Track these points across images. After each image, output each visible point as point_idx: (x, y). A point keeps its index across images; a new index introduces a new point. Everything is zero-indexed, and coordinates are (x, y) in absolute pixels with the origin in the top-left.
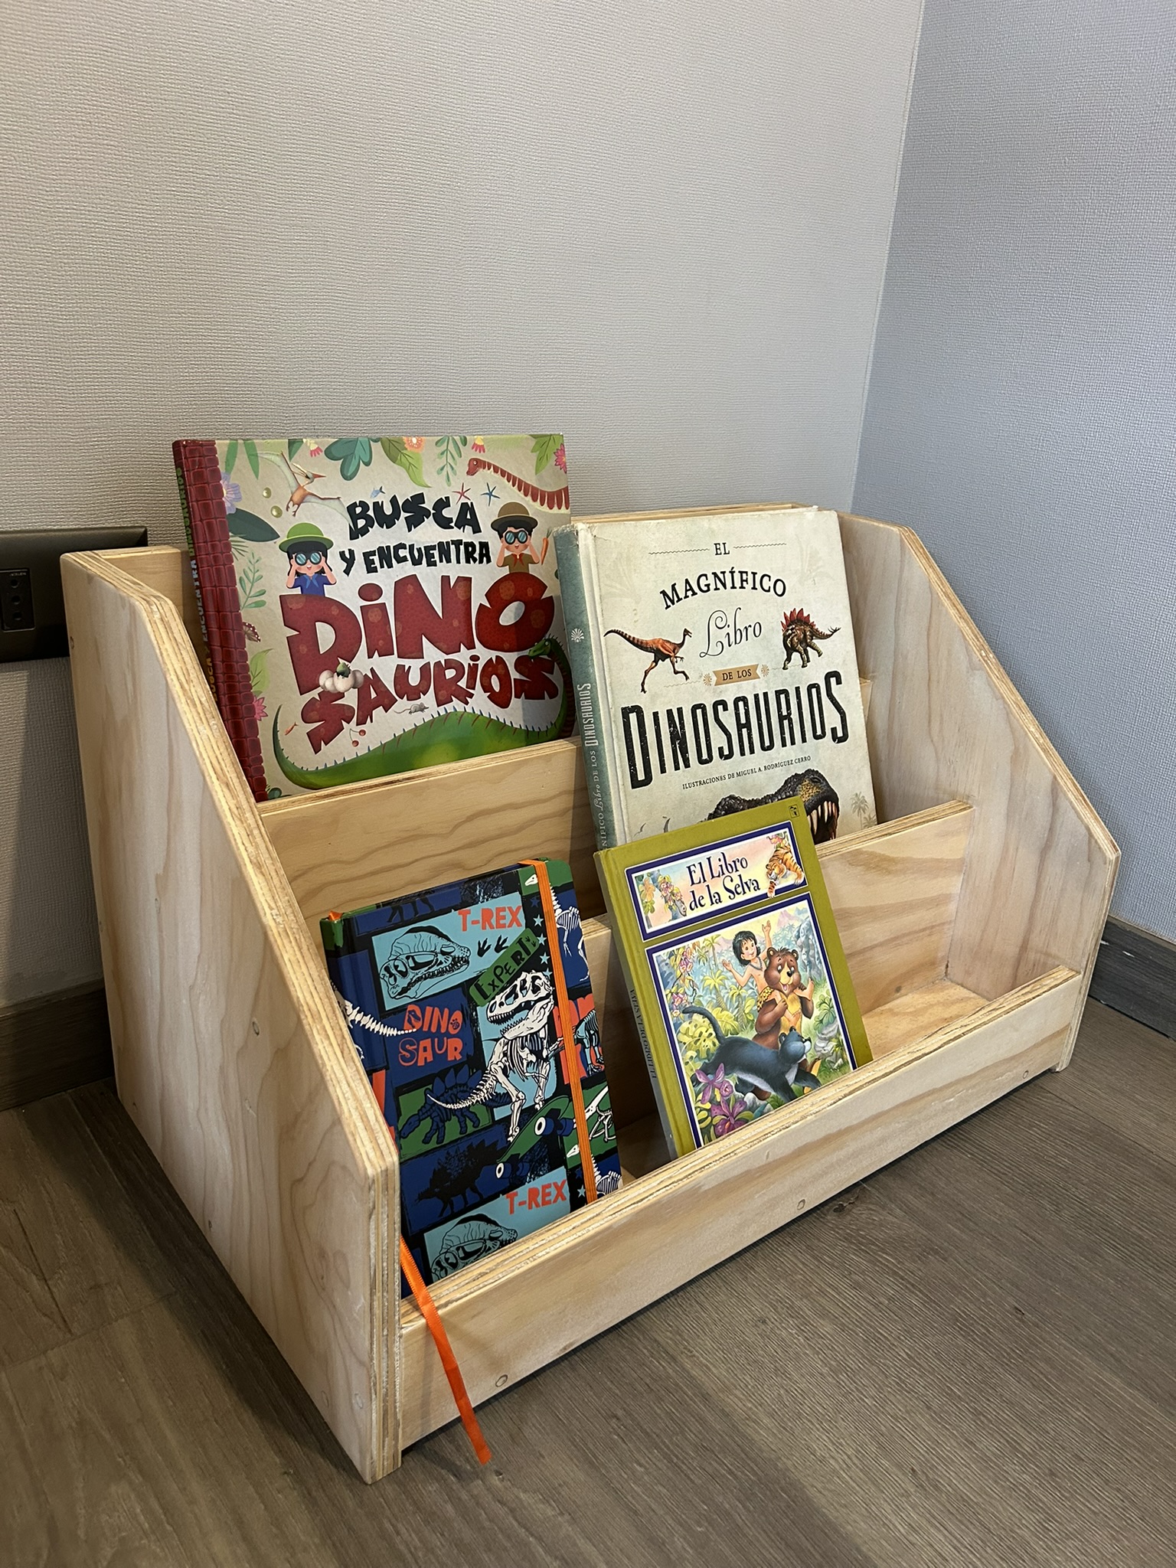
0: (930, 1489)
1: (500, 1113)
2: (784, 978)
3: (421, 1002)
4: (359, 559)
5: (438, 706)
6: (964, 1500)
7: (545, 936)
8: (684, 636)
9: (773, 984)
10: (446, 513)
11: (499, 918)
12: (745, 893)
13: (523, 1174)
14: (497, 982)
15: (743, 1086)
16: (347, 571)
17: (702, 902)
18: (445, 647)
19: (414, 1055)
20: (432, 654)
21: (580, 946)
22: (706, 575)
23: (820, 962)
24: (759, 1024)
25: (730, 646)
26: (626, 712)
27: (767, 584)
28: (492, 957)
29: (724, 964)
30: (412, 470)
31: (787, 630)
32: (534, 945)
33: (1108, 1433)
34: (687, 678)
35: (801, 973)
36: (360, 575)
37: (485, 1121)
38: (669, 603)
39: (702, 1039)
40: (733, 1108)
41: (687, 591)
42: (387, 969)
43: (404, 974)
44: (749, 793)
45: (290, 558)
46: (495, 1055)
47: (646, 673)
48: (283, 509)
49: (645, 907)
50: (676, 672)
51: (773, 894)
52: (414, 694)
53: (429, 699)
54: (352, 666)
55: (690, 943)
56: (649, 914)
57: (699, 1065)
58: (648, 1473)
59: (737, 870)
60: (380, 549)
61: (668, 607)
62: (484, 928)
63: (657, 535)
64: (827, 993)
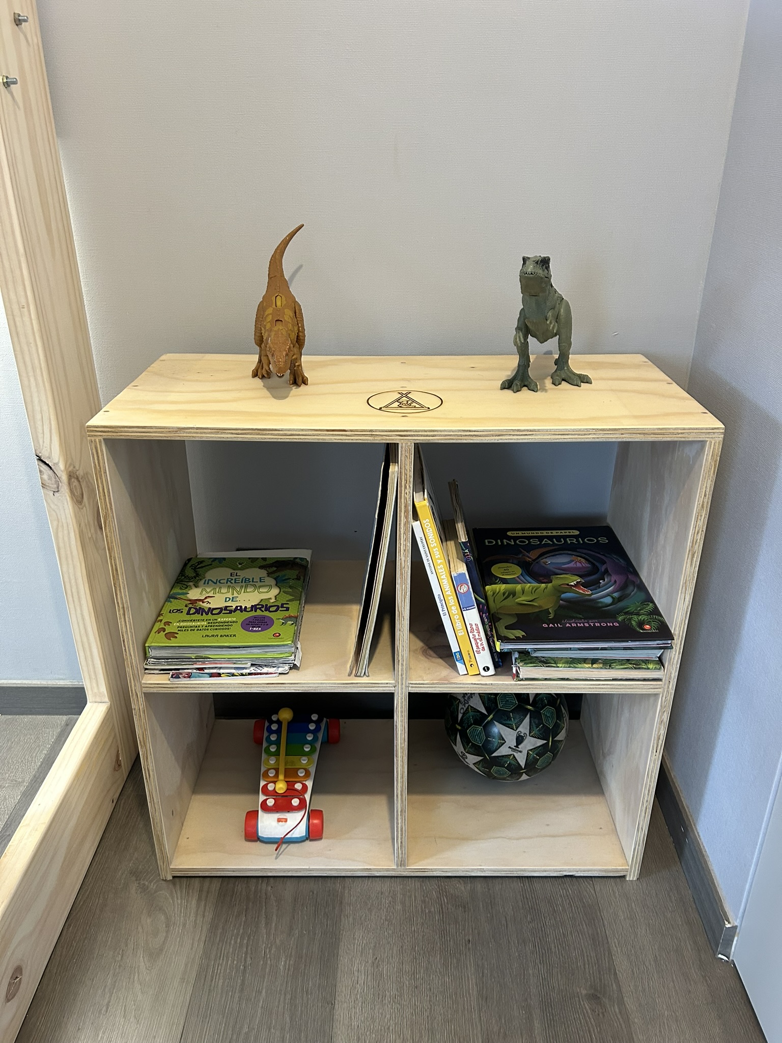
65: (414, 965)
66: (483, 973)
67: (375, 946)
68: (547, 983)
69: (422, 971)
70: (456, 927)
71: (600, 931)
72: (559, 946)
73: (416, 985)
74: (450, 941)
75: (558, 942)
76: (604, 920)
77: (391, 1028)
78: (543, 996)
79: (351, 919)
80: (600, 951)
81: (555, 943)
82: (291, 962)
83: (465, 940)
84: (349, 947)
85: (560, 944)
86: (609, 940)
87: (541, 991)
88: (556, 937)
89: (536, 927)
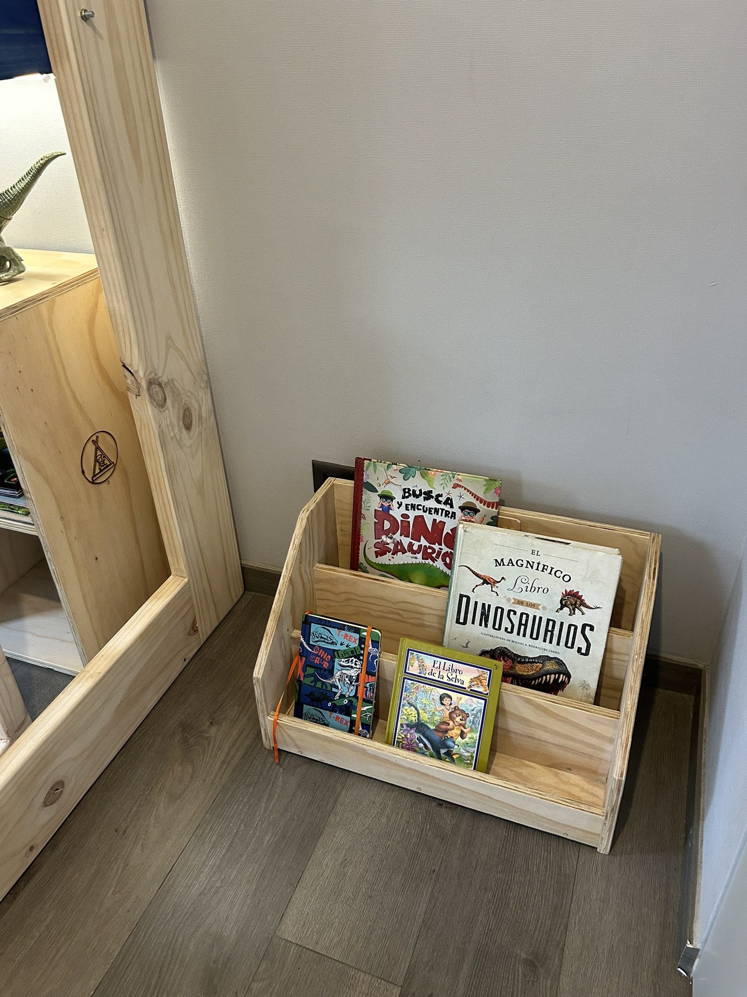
0: (343, 865)
1: (334, 690)
2: (458, 719)
3: (320, 648)
4: (404, 505)
5: (423, 559)
6: (345, 875)
7: (364, 651)
8: (502, 579)
9: (451, 718)
10: (440, 499)
11: (350, 638)
12: (455, 682)
13: (337, 710)
14: (344, 655)
15: (421, 741)
16: (399, 508)
17: (434, 675)
18: (429, 541)
19: (314, 659)
20: (424, 542)
21: (375, 661)
22: (522, 561)
23: (479, 725)
24: (438, 727)
25: (526, 591)
26: (461, 596)
27: (558, 574)
28: (344, 648)
29: (433, 699)
30: (430, 482)
31: (565, 597)
32: (359, 652)
33: (398, 910)
34: (497, 595)
35: (467, 723)
36: (403, 510)
37: (329, 689)
38: (498, 564)
39: (411, 715)
40: (413, 743)
41: (509, 563)
42: (313, 633)
43: (317, 637)
44: (516, 651)
45: (381, 499)
46: (337, 674)
47: (477, 586)
48: (382, 484)
49: (409, 663)
50: (492, 591)
51: (469, 690)
52: (414, 552)
53: (420, 556)
54: (394, 537)
55: (422, 685)
56: (410, 666)
57: (407, 722)
58: (304, 799)
59: (456, 673)
60: (412, 504)
61: (496, 566)
62: (344, 638)
63: (501, 538)
64: (476, 737)
65: (376, 876)
66: (435, 904)
67: (349, 849)
68: (491, 934)
69: (381, 884)
70: (428, 854)
71: (566, 902)
72: (518, 904)
73: (370, 895)
74: (417, 865)
75: (518, 900)
76: (574, 893)
77: (334, 926)
78: (482, 945)
79: (338, 818)
80: (557, 922)
81: (514, 900)
82: (275, 839)
83: (431, 869)
84: (327, 841)
85: (519, 903)
86: (571, 915)
87: (482, 940)
88: (519, 894)
89: (503, 879)
